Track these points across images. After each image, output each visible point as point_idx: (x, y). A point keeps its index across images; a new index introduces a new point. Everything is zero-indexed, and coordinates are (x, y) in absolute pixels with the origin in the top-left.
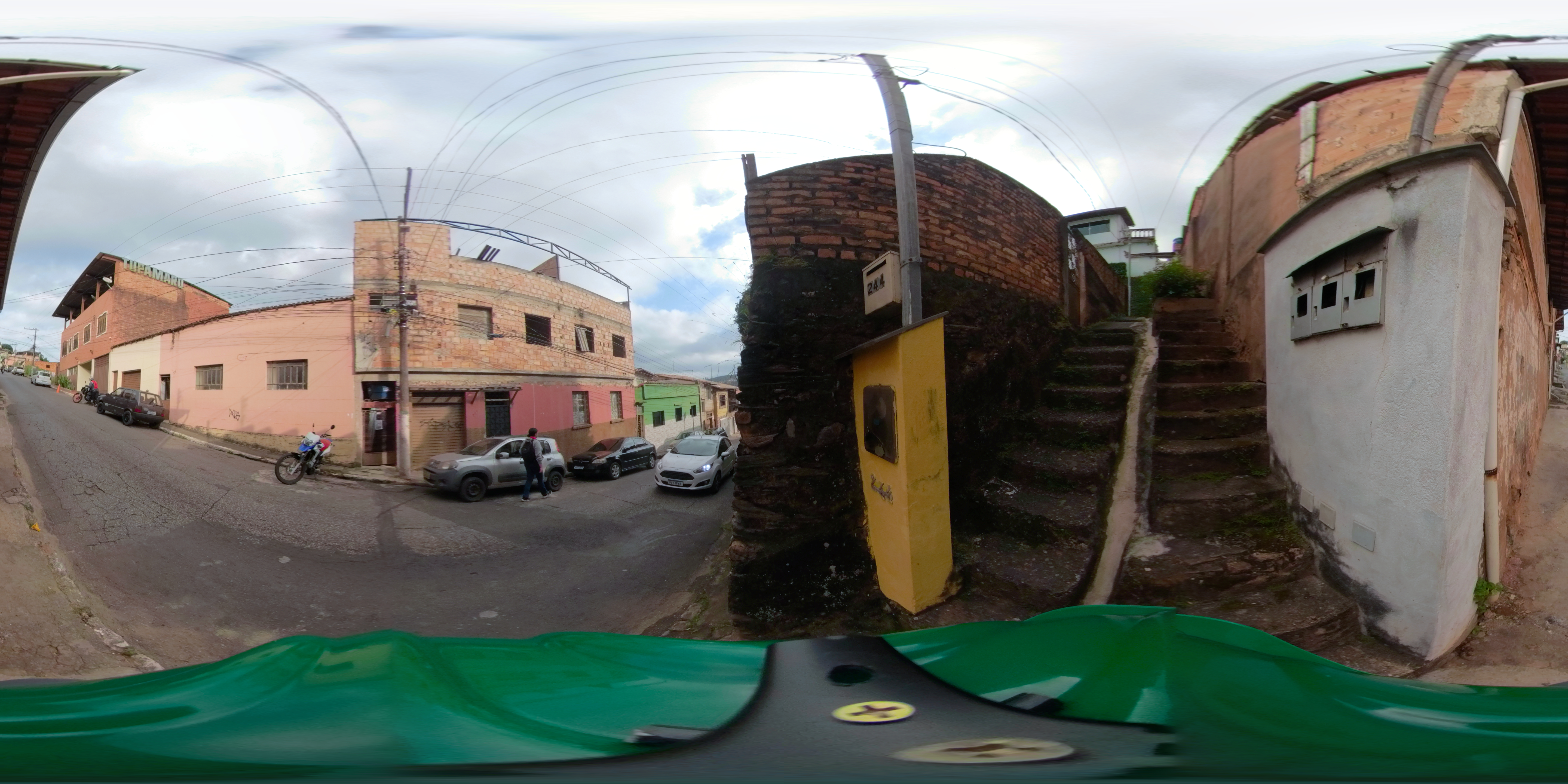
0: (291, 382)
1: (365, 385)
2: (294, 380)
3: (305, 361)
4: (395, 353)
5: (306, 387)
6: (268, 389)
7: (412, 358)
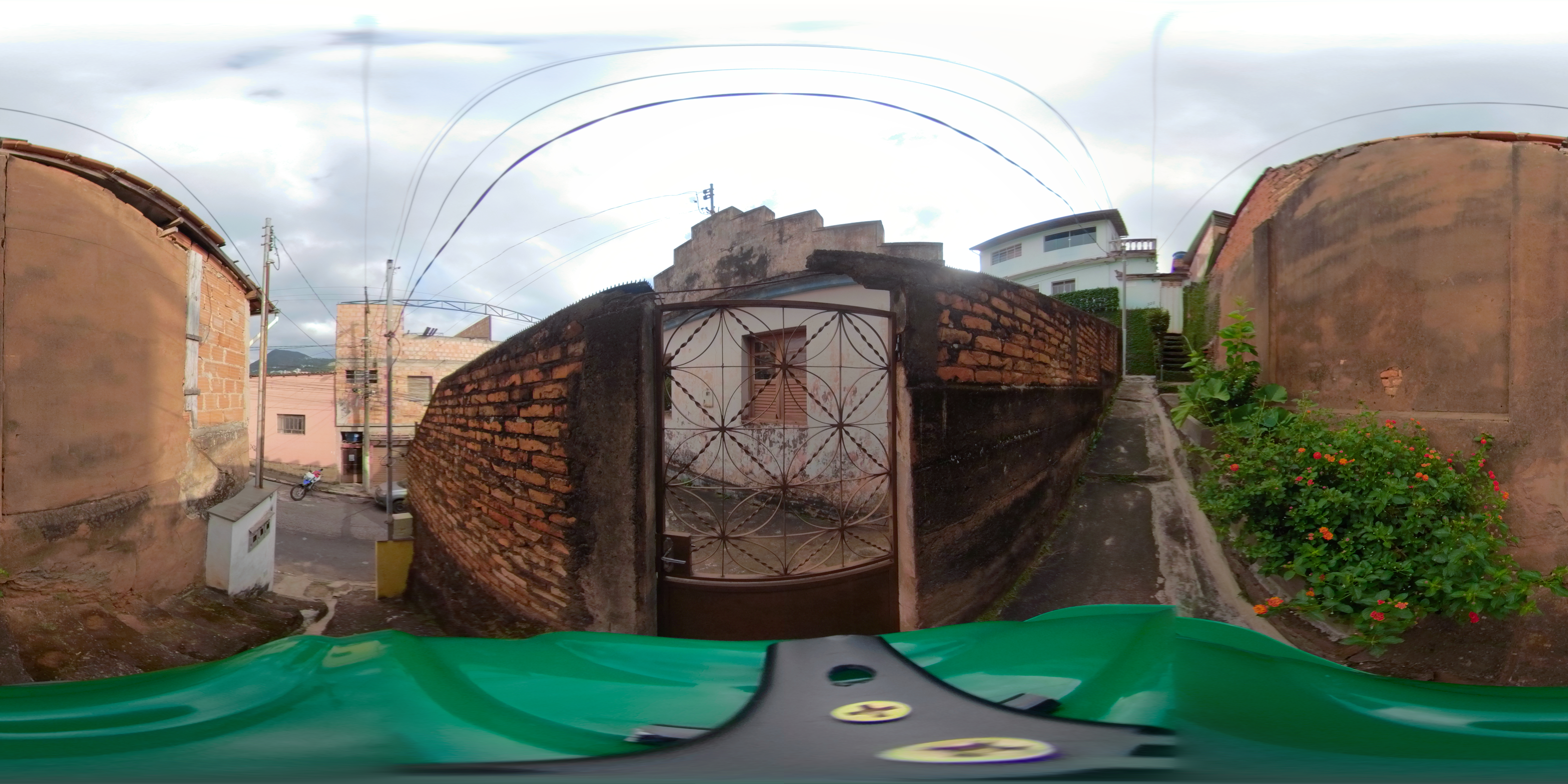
0: (294, 429)
1: (343, 434)
2: (296, 428)
3: (304, 416)
4: (362, 412)
5: (304, 433)
6: (278, 432)
7: (373, 417)
